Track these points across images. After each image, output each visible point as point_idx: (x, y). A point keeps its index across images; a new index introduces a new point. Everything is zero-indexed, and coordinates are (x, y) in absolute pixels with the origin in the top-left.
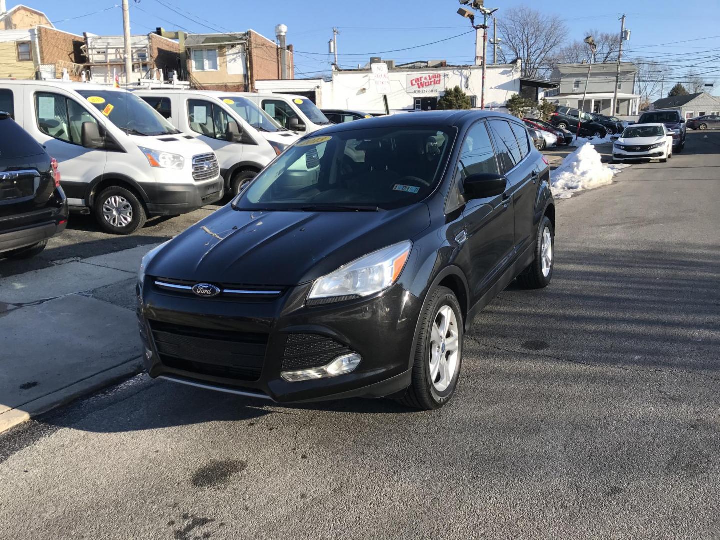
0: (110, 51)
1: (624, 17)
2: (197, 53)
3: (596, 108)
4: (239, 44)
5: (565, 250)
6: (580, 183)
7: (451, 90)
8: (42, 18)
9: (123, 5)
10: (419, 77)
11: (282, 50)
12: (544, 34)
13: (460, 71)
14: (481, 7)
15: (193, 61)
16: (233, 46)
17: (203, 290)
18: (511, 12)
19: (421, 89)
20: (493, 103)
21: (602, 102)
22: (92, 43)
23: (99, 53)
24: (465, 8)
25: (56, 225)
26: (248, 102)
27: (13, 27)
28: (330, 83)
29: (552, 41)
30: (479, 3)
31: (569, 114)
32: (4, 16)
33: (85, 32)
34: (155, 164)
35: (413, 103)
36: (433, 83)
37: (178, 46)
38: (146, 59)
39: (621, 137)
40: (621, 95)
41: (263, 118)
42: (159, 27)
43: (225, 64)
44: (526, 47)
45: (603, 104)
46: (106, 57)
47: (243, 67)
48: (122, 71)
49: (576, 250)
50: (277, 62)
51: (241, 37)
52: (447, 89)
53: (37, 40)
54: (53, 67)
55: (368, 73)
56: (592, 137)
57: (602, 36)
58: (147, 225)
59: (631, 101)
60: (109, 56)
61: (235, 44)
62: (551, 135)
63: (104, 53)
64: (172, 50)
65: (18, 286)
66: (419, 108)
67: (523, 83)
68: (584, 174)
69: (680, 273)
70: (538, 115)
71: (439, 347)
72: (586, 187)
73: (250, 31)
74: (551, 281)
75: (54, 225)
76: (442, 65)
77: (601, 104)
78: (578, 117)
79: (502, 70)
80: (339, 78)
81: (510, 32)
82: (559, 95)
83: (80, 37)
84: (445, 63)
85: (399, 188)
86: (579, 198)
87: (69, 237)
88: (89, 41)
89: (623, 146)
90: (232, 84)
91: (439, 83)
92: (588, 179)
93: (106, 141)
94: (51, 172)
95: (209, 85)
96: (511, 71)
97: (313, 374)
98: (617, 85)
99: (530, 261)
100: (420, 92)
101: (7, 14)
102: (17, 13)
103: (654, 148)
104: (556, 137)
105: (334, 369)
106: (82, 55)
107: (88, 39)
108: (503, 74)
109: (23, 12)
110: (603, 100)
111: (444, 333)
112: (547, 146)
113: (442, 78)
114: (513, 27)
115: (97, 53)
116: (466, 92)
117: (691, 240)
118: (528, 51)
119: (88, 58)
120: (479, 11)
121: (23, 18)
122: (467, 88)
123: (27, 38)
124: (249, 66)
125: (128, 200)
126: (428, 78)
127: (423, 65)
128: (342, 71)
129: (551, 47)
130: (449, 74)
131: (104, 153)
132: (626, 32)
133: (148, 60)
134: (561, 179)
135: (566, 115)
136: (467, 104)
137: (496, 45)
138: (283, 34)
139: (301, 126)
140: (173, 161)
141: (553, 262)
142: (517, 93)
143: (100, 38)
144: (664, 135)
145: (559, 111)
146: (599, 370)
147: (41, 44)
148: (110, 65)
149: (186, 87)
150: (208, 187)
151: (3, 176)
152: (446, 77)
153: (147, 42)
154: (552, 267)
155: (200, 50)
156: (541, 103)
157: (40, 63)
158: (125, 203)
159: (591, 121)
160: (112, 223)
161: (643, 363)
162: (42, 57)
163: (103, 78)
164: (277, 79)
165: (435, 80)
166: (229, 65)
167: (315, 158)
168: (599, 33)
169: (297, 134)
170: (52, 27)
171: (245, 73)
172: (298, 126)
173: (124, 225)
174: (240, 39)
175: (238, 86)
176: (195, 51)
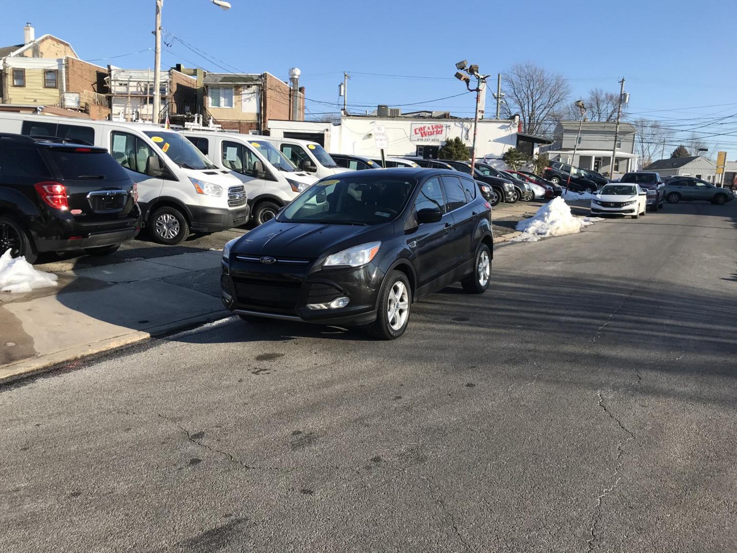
0: (131, 84)
1: (623, 80)
2: (214, 91)
3: (596, 164)
4: (254, 85)
5: (510, 274)
6: (548, 230)
7: (451, 140)
8: (67, 47)
9: (156, 48)
10: (422, 126)
11: (294, 92)
12: (548, 90)
13: (461, 123)
14: (476, 73)
15: (209, 97)
16: (249, 86)
17: (266, 259)
18: (517, 68)
19: (424, 138)
20: (491, 154)
21: (602, 159)
22: (115, 75)
23: (121, 85)
24: (462, 72)
25: (135, 231)
26: (270, 146)
27: (40, 55)
28: (338, 127)
29: (556, 98)
30: (474, 69)
31: (562, 169)
32: (32, 44)
33: (109, 64)
34: (200, 192)
35: (416, 150)
36: (435, 133)
37: (196, 82)
38: (165, 93)
39: (599, 194)
40: (619, 154)
41: (281, 159)
42: (178, 63)
43: (240, 102)
44: (531, 102)
45: (603, 161)
46: (128, 89)
47: (257, 107)
48: (141, 102)
49: (517, 275)
50: (288, 104)
51: (256, 78)
52: (448, 139)
53: (64, 69)
54: (77, 95)
55: (374, 119)
56: (583, 192)
57: (606, 95)
58: (189, 239)
59: (630, 160)
60: (130, 88)
61: (251, 85)
62: (540, 188)
63: (126, 85)
64: (190, 85)
65: (107, 273)
66: (421, 155)
67: (520, 137)
68: (552, 222)
69: (580, 291)
70: (533, 168)
71: (395, 304)
72: (553, 233)
73: (266, 74)
74: (487, 291)
75: (133, 230)
76: (445, 116)
77: (602, 161)
78: (569, 172)
79: (500, 125)
80: (347, 123)
81: (515, 87)
82: (561, 149)
83: (104, 69)
84: (449, 114)
85: (378, 213)
86: (543, 242)
87: (129, 244)
88: (113, 73)
89: (600, 201)
90: (245, 122)
91: (441, 133)
92: (556, 227)
93: (163, 171)
94: (131, 192)
95: (223, 121)
96: (509, 126)
97: (323, 306)
98: (615, 143)
99: (468, 272)
100: (422, 140)
101: (35, 42)
102: (45, 42)
103: (626, 205)
104: (544, 190)
105: (334, 305)
106: (105, 85)
107: (112, 71)
108: (501, 128)
109: (50, 41)
110: (604, 157)
111: (398, 297)
112: (535, 198)
113: (444, 128)
114: (519, 81)
115: (119, 85)
116: (466, 143)
117: (605, 273)
118: (532, 106)
119: (110, 89)
120: (473, 75)
121: (50, 46)
122: (467, 139)
123: (54, 66)
124: (262, 105)
125: (177, 218)
126: (431, 128)
127: (428, 114)
128: (350, 116)
129: (555, 103)
130: (451, 125)
131: (161, 181)
132: (625, 95)
133: (167, 94)
134: (533, 226)
135: (559, 170)
136: (466, 154)
137: (499, 99)
138: (296, 77)
139: (312, 167)
140: (214, 190)
141: (490, 277)
142: (514, 147)
143: (123, 71)
144: (636, 194)
145: (553, 166)
146: (493, 330)
147: (67, 73)
148: (131, 97)
149: (218, 129)
150: (238, 212)
151: (107, 193)
152: (448, 128)
153: (167, 77)
154: (488, 281)
155: (217, 87)
156: (536, 157)
157: (65, 91)
158: (174, 220)
159: (583, 177)
160: (162, 235)
161: (521, 329)
162: (68, 87)
163: (123, 108)
164: (288, 119)
165: (437, 130)
166: (243, 103)
167: (323, 195)
168: (604, 93)
169: (310, 174)
170: (76, 57)
171: (259, 112)
172: (310, 167)
173: (171, 237)
174: (256, 80)
175: (251, 123)
176: (212, 88)
